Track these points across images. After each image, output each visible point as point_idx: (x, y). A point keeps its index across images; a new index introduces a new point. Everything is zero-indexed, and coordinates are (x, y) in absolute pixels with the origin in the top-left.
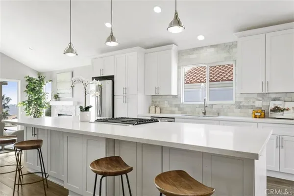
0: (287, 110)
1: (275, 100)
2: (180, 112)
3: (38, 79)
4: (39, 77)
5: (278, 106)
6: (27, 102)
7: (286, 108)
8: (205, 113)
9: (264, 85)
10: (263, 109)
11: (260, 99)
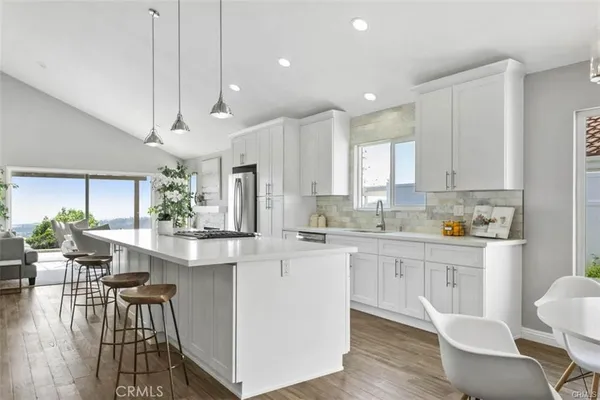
0: (493, 221)
1: (482, 203)
2: (352, 224)
3: (177, 171)
4: (179, 168)
5: (482, 215)
6: (160, 208)
7: (492, 218)
8: (383, 227)
9: (450, 177)
10: (464, 219)
11: (461, 201)
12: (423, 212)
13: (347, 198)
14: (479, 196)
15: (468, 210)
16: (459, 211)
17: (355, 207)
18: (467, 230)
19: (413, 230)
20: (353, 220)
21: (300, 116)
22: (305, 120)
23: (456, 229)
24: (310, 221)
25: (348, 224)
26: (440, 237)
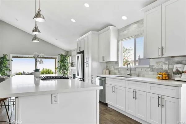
0: (185, 72)
1: (178, 63)
2: (119, 73)
3: (65, 55)
5: (178, 69)
7: (184, 70)
8: (130, 75)
9: (160, 50)
10: (169, 71)
11: (167, 62)
12: (148, 68)
13: (117, 63)
14: (177, 59)
15: (171, 67)
16: (166, 67)
17: (120, 66)
18: (170, 77)
19: (143, 76)
20: (119, 72)
21: (98, 30)
22: (100, 32)
23: (164, 76)
24: (103, 72)
25: (117, 73)
26: (156, 81)
